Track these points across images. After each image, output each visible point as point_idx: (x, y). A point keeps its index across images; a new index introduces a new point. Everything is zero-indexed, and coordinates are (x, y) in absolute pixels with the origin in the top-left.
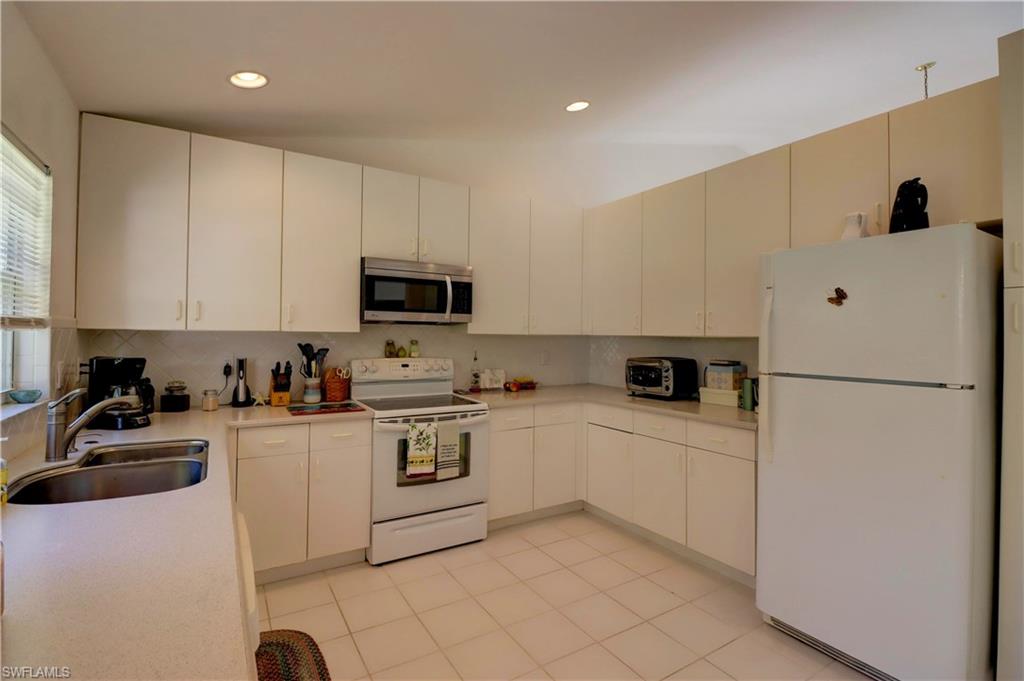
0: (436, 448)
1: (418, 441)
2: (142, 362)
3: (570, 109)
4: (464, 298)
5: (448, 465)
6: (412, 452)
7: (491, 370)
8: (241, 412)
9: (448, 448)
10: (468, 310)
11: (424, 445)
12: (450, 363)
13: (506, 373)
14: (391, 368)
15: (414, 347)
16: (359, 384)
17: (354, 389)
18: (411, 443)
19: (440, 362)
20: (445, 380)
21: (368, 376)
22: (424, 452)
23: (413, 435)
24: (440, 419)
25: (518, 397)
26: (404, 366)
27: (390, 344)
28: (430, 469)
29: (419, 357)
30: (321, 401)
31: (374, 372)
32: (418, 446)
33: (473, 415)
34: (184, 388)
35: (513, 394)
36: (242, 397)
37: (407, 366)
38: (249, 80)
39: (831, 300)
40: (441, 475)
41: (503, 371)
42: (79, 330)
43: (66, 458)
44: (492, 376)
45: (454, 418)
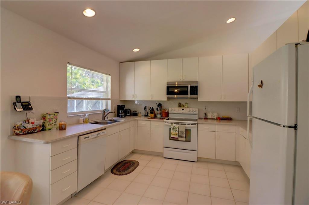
0: (178, 132)
1: (173, 129)
2: (124, 106)
3: (228, 22)
4: (194, 90)
5: (182, 137)
6: (172, 131)
7: (212, 112)
8: (146, 117)
9: (182, 132)
10: (197, 94)
11: (175, 130)
12: (197, 110)
13: (217, 114)
14: (179, 110)
15: (186, 105)
16: (171, 113)
17: (169, 115)
18: (172, 129)
19: (194, 109)
20: (196, 115)
21: (172, 112)
22: (175, 132)
23: (172, 127)
24: (181, 124)
25: (220, 122)
26: (182, 110)
27: (180, 104)
28: (177, 137)
29: (188, 107)
30: (161, 117)
31: (174, 111)
32: (173, 130)
33: (191, 124)
34: (136, 112)
35: (218, 121)
36: (146, 115)
37: (183, 110)
38: (136, 50)
39: (259, 86)
40: (180, 139)
41: (216, 113)
42: (120, 100)
43: (104, 119)
44: (212, 114)
45: (186, 124)
